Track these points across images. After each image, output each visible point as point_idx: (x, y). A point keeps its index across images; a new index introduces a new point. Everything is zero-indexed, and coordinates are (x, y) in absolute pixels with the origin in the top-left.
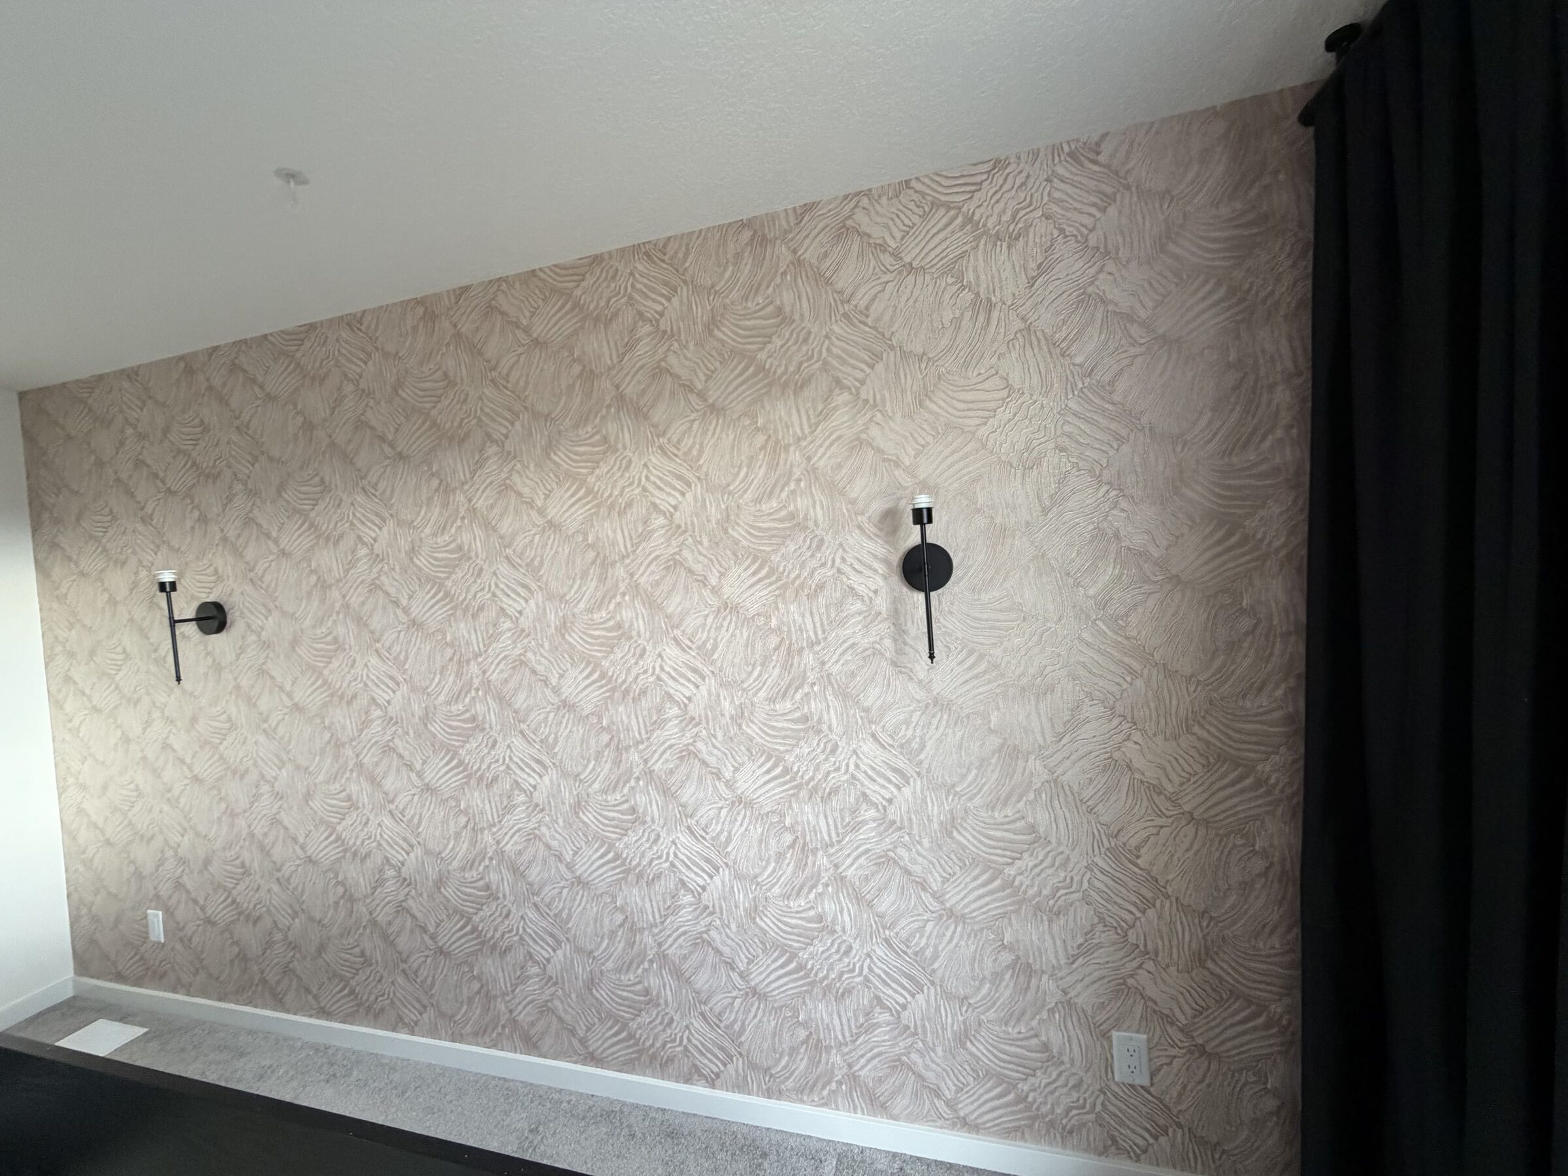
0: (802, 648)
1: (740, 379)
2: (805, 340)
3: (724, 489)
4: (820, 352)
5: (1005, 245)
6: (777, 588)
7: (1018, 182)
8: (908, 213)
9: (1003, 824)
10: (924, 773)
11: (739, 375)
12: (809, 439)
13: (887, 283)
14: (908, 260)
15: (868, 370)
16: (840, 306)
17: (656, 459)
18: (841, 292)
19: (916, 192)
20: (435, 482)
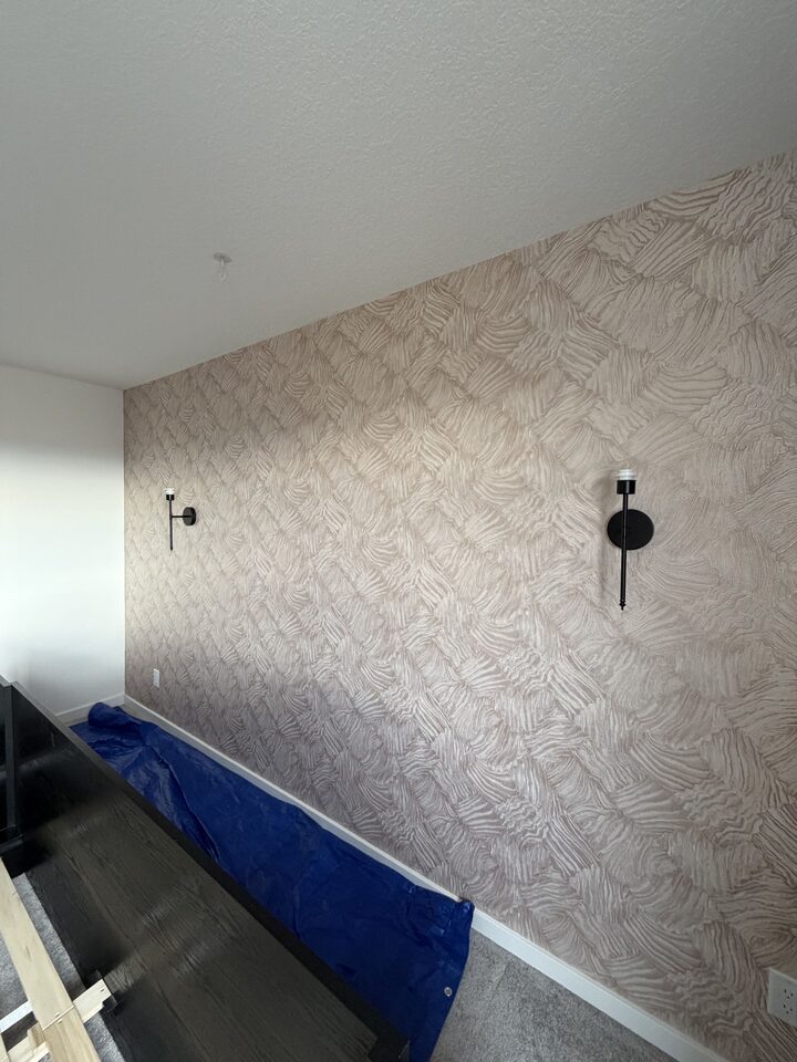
0: (520, 581)
1: (492, 376)
2: (545, 344)
3: (473, 457)
4: (556, 354)
5: (737, 248)
6: (506, 534)
7: (758, 189)
8: (644, 231)
9: (678, 755)
10: (609, 695)
11: (492, 372)
12: (540, 421)
13: (619, 292)
14: (639, 271)
15: (594, 366)
16: (576, 316)
17: (428, 434)
18: (577, 304)
19: (653, 212)
20: (299, 444)
